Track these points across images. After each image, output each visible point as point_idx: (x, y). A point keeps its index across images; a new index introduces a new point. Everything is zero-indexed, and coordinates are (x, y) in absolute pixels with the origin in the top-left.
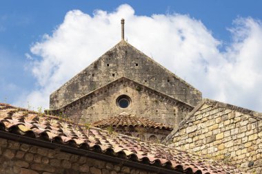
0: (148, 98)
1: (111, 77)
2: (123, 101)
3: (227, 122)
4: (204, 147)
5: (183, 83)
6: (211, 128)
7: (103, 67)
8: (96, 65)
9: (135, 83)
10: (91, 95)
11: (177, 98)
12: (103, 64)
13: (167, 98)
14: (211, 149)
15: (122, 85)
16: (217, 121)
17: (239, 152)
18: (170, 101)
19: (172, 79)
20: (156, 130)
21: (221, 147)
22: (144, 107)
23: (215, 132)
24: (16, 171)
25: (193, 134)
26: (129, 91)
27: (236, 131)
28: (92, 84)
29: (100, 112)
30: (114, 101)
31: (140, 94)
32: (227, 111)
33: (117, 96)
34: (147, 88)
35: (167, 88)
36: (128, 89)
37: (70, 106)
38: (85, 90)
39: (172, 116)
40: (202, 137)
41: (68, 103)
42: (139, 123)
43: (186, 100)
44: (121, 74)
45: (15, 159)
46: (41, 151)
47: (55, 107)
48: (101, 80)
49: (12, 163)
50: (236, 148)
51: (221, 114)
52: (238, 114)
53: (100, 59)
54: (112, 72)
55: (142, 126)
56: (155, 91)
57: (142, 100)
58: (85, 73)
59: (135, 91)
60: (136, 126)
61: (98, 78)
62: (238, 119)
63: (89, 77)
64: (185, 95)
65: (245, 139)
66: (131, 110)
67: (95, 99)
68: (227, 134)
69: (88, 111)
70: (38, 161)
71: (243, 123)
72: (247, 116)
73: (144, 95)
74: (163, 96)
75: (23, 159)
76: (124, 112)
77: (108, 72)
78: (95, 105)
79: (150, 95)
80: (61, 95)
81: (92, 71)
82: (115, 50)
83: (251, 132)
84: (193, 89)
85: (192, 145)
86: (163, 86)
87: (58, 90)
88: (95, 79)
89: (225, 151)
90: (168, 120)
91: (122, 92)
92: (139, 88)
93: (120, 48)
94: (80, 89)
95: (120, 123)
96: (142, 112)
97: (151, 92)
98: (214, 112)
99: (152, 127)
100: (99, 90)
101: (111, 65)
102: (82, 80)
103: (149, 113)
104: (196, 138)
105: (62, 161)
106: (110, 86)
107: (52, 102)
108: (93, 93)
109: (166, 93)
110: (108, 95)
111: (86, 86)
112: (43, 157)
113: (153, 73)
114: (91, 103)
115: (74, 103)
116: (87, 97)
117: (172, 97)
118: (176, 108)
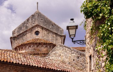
0: (45, 32)
1: (33, 24)
2: (37, 33)
3: (64, 51)
4: (58, 57)
5: (57, 26)
6: (60, 52)
7: (30, 21)
8: (28, 20)
9: (41, 27)
10: (26, 31)
11: (55, 32)
12: (30, 19)
13: (52, 32)
14: (59, 58)
15: (37, 27)
16: (61, 50)
17: (66, 60)
18: (53, 33)
19: (53, 25)
20: (47, 44)
21: (62, 58)
22: (44, 35)
23: (61, 53)
24: (13, 71)
25: (55, 54)
26: (39, 29)
27: (66, 53)
28: (27, 27)
29: (29, 37)
30: (34, 33)
31: (43, 30)
32: (64, 48)
33: (35, 31)
34: (45, 28)
35: (52, 28)
36: (39, 28)
37: (19, 35)
38: (24, 29)
39: (53, 38)
40: (57, 55)
41: (18, 34)
42: (42, 42)
43: (58, 32)
44: (36, 23)
45: (13, 69)
46: (18, 67)
47: (14, 36)
48: (30, 26)
49: (12, 70)
50: (66, 58)
51: (62, 48)
52: (67, 49)
53: (29, 18)
54: (33, 22)
55: (43, 43)
56: (48, 29)
57: (43, 33)
58: (24, 23)
59: (41, 29)
60: (41, 43)
61: (29, 25)
62: (67, 50)
63: (26, 24)
64: (58, 31)
65: (68, 56)
66: (40, 36)
67: (27, 32)
68: (64, 54)
69: (25, 37)
70: (17, 69)
71: (68, 51)
72: (69, 49)
73: (44, 31)
74: (50, 31)
75: (14, 69)
76: (37, 37)
77: (32, 23)
78: (27, 35)
79: (46, 31)
80: (16, 31)
81: (27, 22)
82: (35, 14)
83: (70, 54)
84: (61, 28)
85: (55, 57)
86: (51, 27)
87: (15, 30)
88: (28, 25)
89: (63, 59)
90: (52, 39)
91: (37, 30)
92: (43, 28)
93: (36, 13)
94: (23, 29)
95: (36, 42)
96: (43, 37)
97: (47, 30)
98: (61, 47)
99: (46, 43)
100: (29, 29)
101: (33, 20)
102: (23, 25)
103: (46, 37)
104: (56, 55)
105: (22, 68)
106: (33, 27)
107: (13, 34)
108: (27, 30)
109: (51, 30)
110: (32, 31)
111: (24, 28)
112: (18, 68)
113: (47, 22)
114: (26, 34)
115: (21, 34)
116: (25, 32)
117: (54, 31)
118: (54, 35)
